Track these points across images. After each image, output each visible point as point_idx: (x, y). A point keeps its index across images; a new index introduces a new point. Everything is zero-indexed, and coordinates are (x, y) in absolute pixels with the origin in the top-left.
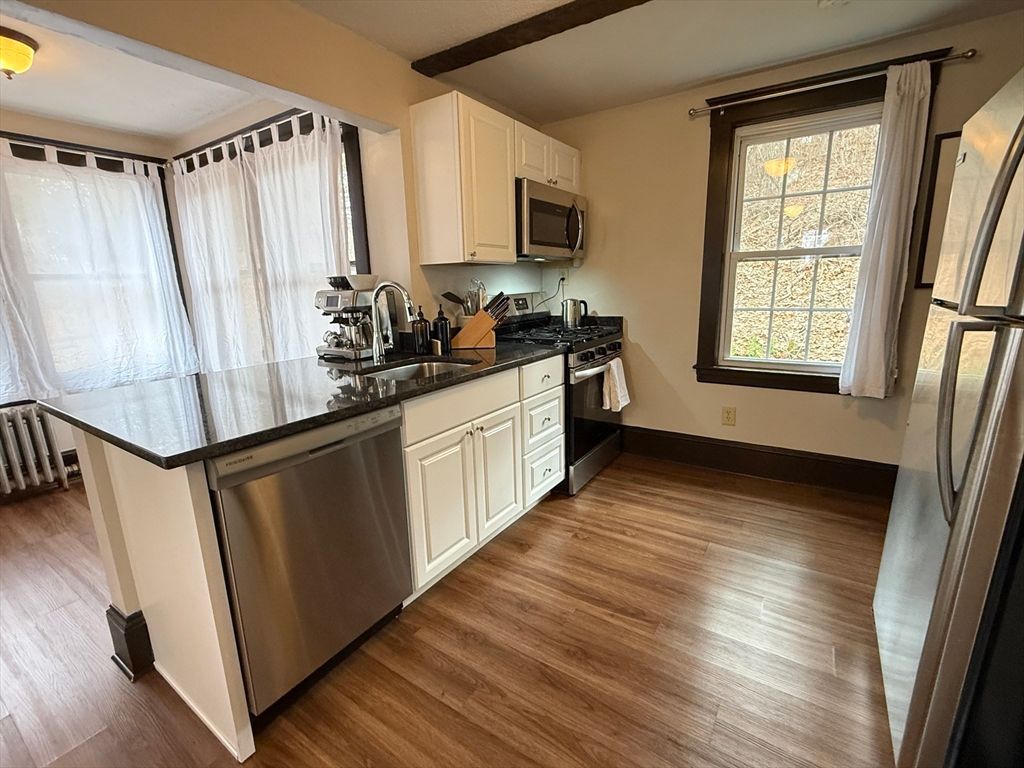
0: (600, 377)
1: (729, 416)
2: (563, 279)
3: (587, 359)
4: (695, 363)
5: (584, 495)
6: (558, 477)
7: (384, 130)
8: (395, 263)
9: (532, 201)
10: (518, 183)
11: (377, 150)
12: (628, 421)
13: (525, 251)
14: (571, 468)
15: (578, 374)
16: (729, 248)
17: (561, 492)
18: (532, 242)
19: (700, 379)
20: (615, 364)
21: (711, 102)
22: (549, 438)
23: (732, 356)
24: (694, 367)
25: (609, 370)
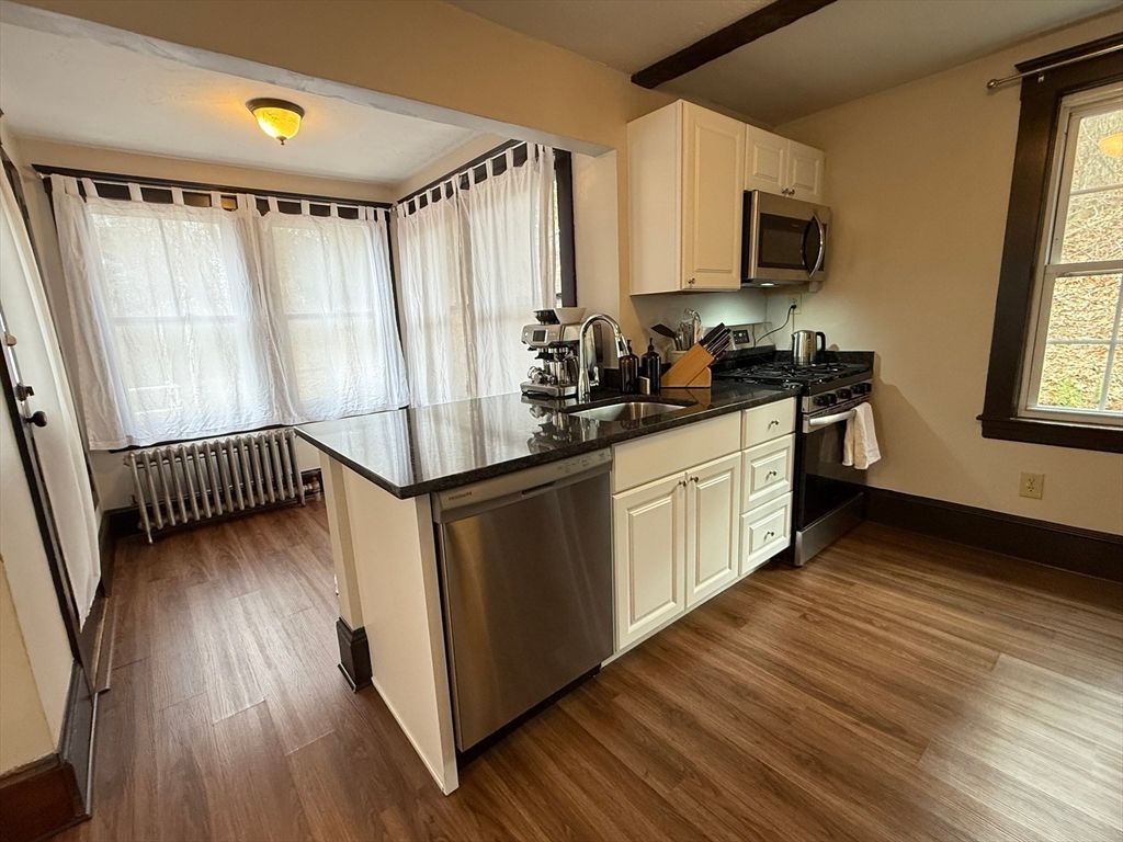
0: (841, 427)
1: (1033, 486)
2: (794, 307)
3: (826, 404)
4: (981, 413)
5: (813, 567)
6: (781, 543)
7: (597, 154)
8: (603, 293)
9: (763, 217)
10: (748, 196)
11: (590, 175)
12: (875, 482)
13: (752, 275)
14: (799, 534)
15: (813, 421)
16: (1044, 258)
17: (783, 562)
18: (761, 264)
19: (986, 434)
20: (863, 411)
21: (1021, 67)
22: (772, 496)
23: (1038, 406)
24: (978, 418)
25: (854, 417)
